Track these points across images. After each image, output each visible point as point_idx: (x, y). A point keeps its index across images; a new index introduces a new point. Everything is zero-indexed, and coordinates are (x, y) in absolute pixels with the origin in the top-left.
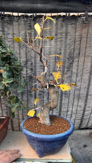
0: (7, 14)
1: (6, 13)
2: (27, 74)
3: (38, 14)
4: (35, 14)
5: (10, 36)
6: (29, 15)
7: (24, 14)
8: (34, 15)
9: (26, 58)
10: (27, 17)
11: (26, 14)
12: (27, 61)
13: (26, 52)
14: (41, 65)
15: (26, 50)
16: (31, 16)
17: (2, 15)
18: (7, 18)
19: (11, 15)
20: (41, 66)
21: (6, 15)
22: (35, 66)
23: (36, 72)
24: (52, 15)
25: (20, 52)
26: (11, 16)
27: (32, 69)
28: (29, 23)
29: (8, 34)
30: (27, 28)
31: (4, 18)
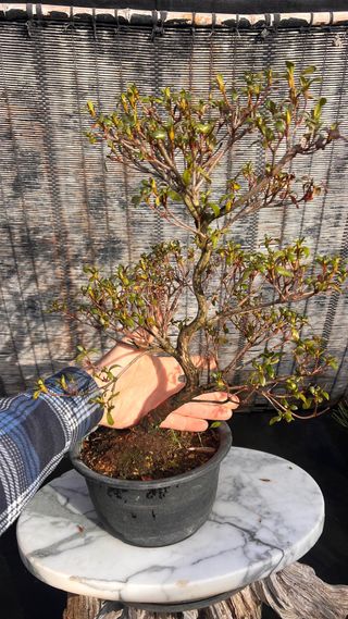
0: (175, 20)
1: (171, 16)
3: (284, 16)
7: (233, 17)
8: (268, 18)
11: (241, 16)
16: (260, 26)
17: (159, 24)
18: (171, 36)
19: (189, 22)
21: (170, 24)
24: (335, 20)
26: (188, 26)
28: (248, 51)
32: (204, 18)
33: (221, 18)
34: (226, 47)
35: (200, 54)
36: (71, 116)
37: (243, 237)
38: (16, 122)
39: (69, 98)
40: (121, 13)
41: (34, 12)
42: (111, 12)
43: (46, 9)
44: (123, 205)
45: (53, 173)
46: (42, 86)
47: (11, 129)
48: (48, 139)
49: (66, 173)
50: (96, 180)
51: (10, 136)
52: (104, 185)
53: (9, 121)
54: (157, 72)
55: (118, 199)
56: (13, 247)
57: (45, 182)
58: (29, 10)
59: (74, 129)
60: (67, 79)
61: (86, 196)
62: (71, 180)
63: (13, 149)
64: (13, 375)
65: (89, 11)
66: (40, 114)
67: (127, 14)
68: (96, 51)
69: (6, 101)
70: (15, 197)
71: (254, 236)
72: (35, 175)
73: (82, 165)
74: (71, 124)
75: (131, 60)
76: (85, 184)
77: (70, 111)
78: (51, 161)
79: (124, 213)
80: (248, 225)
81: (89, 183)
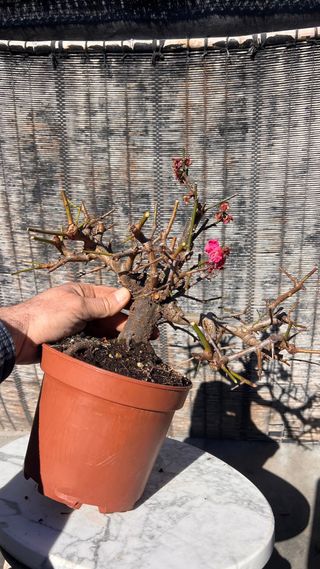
0: (172, 46)
1: (168, 42)
2: (224, 239)
3: (270, 35)
4: (259, 36)
5: (176, 115)
6: (241, 39)
7: (224, 39)
8: (255, 38)
9: (224, 183)
10: (234, 46)
11: (230, 38)
12: (226, 193)
13: (225, 164)
14: (273, 204)
15: (225, 157)
16: (247, 44)
17: (157, 49)
18: (169, 60)
19: (184, 46)
20: (274, 208)
21: (167, 49)
22: (253, 211)
23: (254, 231)
25: (205, 166)
26: (185, 49)
27: (241, 222)
28: (239, 68)
29: (171, 108)
30: (231, 83)
31: (163, 59)
32: (197, 42)
33: (212, 41)
34: (218, 66)
35: (195, 73)
36: (83, 131)
37: (242, 244)
38: (38, 137)
39: (82, 116)
40: (126, 43)
41: (57, 47)
42: (119, 43)
43: (66, 44)
44: (127, 211)
45: (67, 181)
46: (61, 107)
47: (33, 143)
48: (63, 152)
49: (77, 181)
50: (103, 187)
51: (33, 148)
52: (110, 193)
53: (33, 136)
54: (157, 91)
55: (122, 205)
56: (31, 248)
57: (59, 189)
58: (53, 45)
59: (86, 143)
60: (81, 100)
61: (94, 202)
62: (81, 187)
63: (36, 159)
64: (29, 374)
65: (100, 43)
66: (58, 130)
67: (130, 43)
68: (107, 76)
69: (31, 120)
70: (34, 202)
71: (253, 243)
72: (52, 182)
73: (91, 174)
74: (83, 138)
75: (135, 81)
76: (94, 192)
77: (82, 126)
78: (66, 170)
79: (127, 219)
80: (246, 232)
81: (97, 190)
